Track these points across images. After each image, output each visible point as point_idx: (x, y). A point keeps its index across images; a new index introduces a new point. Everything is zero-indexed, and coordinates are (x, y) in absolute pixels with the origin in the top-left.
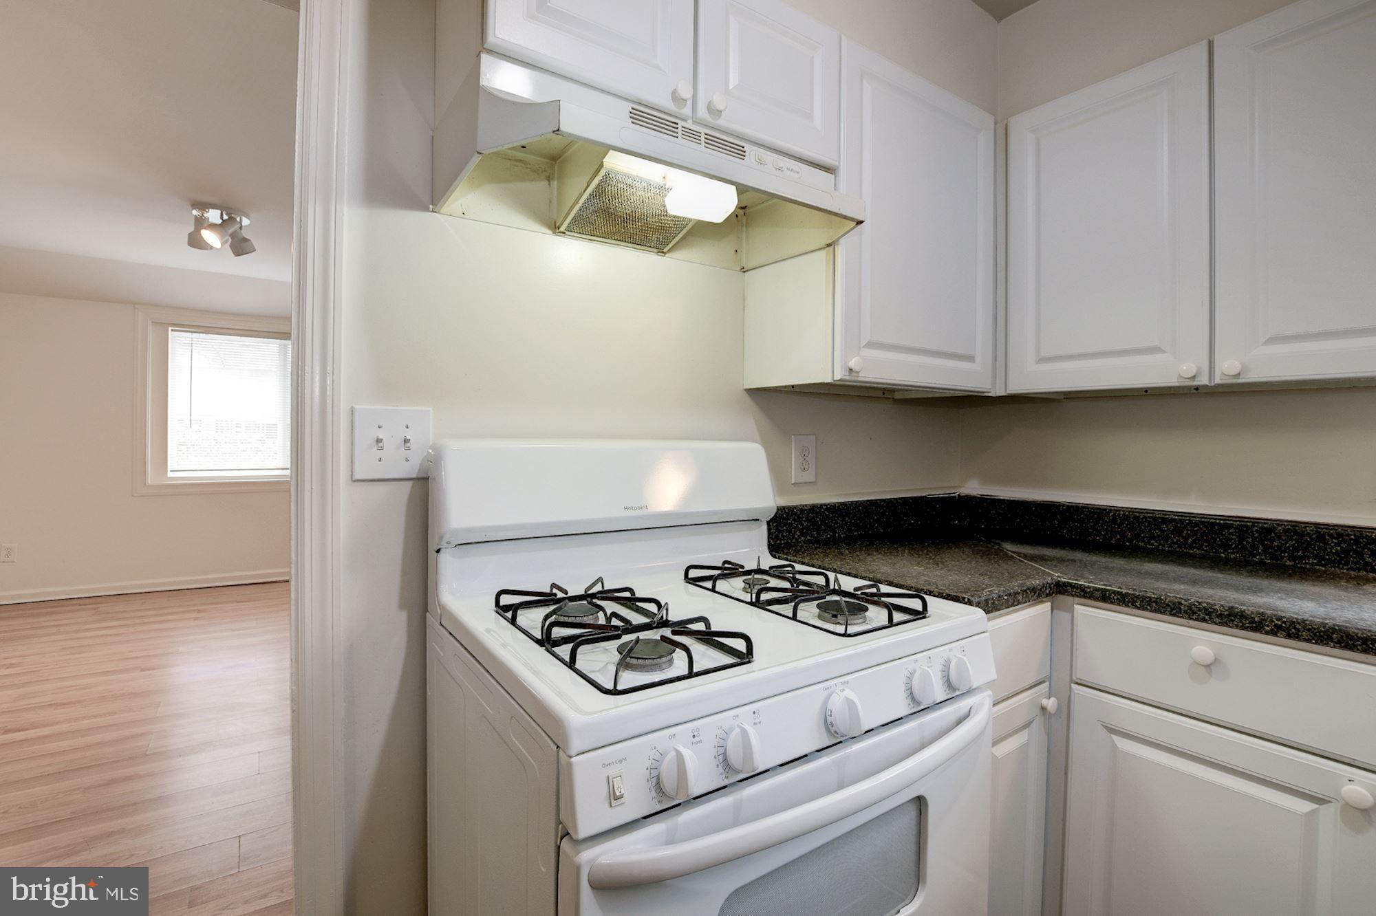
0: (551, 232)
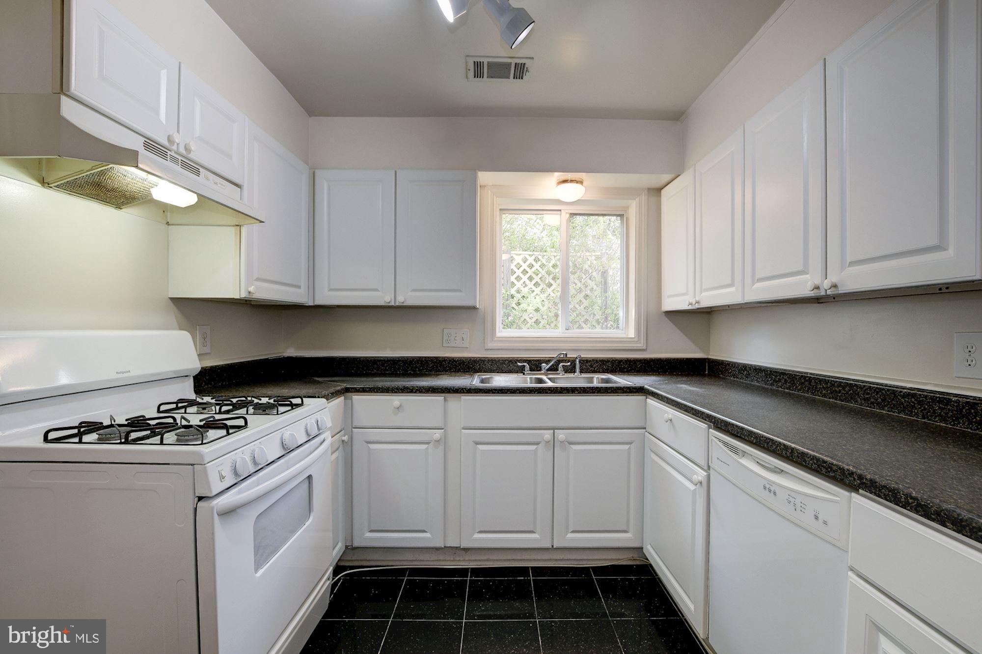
0: (40, 185)
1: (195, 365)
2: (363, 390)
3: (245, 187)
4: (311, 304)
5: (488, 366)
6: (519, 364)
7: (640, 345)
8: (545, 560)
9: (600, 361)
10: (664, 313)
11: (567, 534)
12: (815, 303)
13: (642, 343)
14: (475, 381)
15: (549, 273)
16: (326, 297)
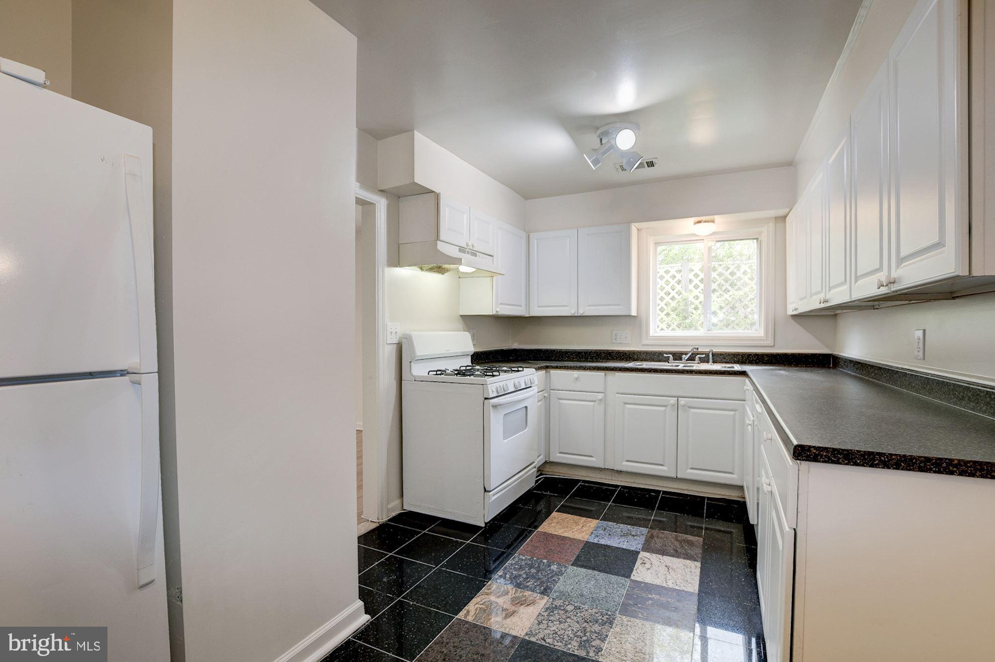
0: (420, 270)
1: (472, 349)
2: (557, 368)
3: (495, 256)
4: (528, 316)
5: (644, 356)
6: (665, 355)
7: (768, 342)
8: (674, 488)
9: (732, 354)
10: (791, 317)
11: (687, 470)
12: (871, 309)
13: (770, 340)
14: (631, 365)
15: (726, 280)
16: (537, 311)
